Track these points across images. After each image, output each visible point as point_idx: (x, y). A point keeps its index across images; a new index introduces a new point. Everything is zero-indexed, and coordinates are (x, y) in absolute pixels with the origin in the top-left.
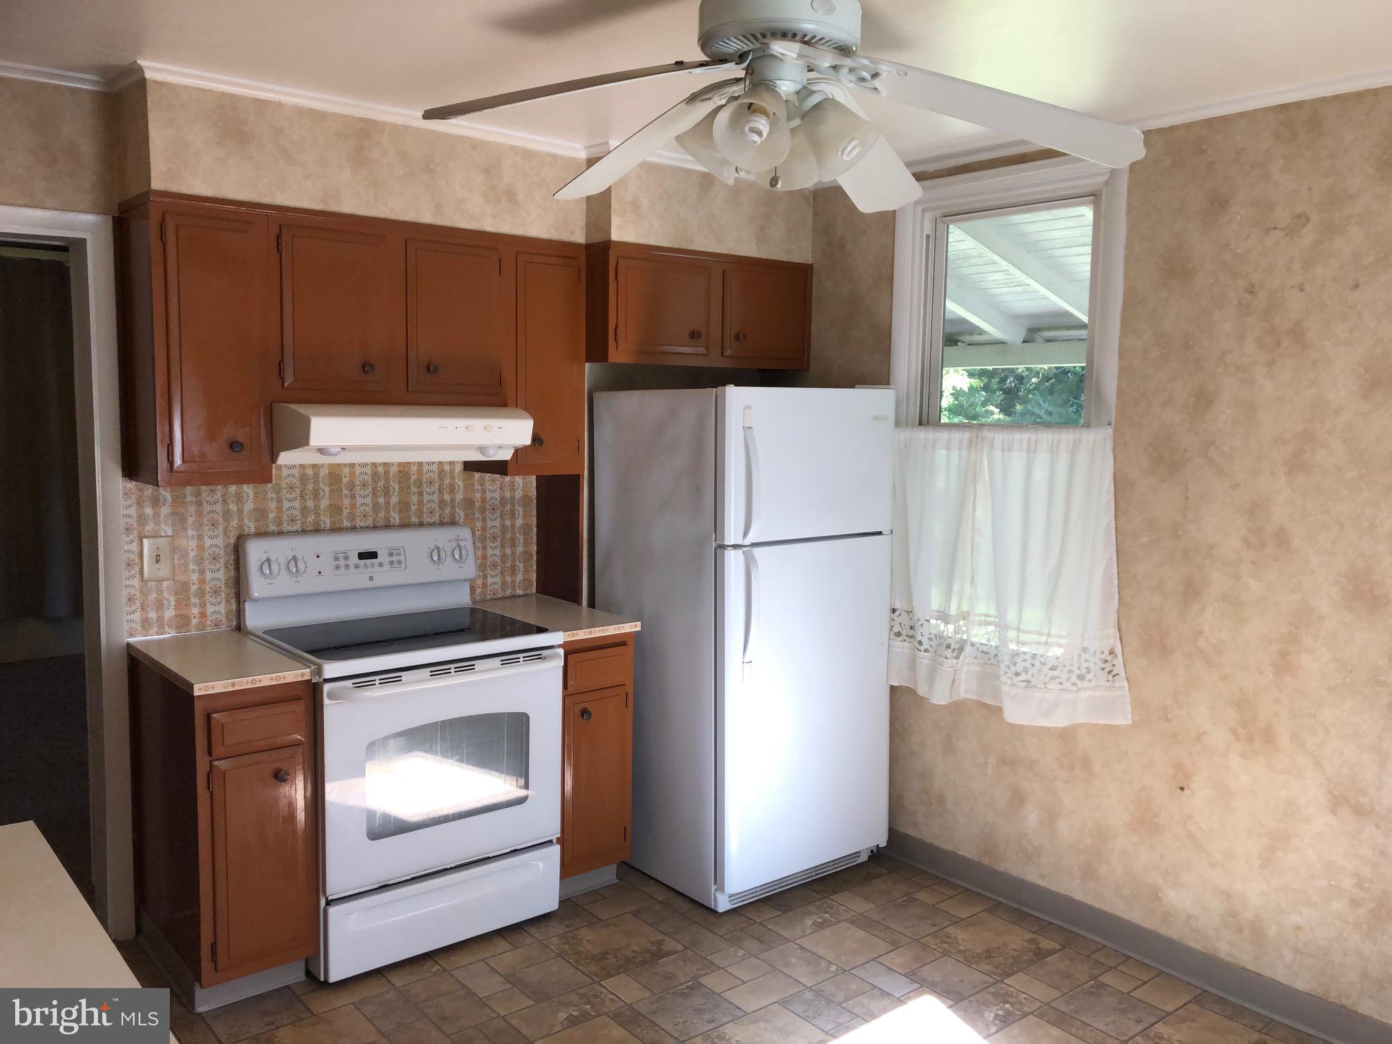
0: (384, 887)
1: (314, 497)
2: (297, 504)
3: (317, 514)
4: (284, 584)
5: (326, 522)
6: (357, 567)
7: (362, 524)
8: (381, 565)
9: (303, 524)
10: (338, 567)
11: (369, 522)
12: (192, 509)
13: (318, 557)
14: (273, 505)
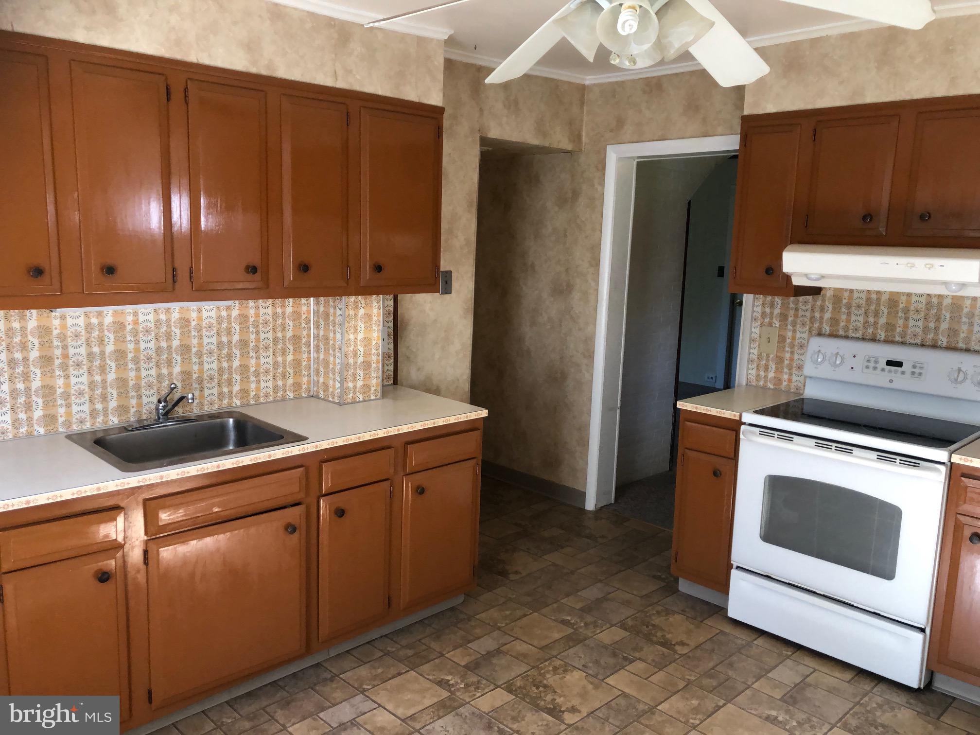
0: (768, 577)
1: (875, 316)
2: (861, 319)
3: (876, 328)
4: (825, 371)
5: (882, 335)
6: (883, 370)
7: (912, 341)
8: (903, 373)
9: (863, 334)
10: (867, 367)
11: (918, 341)
12: (792, 312)
13: (854, 357)
14: (844, 317)
